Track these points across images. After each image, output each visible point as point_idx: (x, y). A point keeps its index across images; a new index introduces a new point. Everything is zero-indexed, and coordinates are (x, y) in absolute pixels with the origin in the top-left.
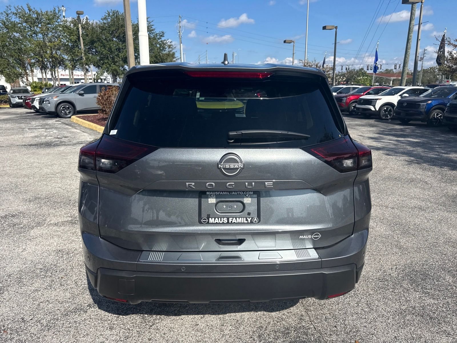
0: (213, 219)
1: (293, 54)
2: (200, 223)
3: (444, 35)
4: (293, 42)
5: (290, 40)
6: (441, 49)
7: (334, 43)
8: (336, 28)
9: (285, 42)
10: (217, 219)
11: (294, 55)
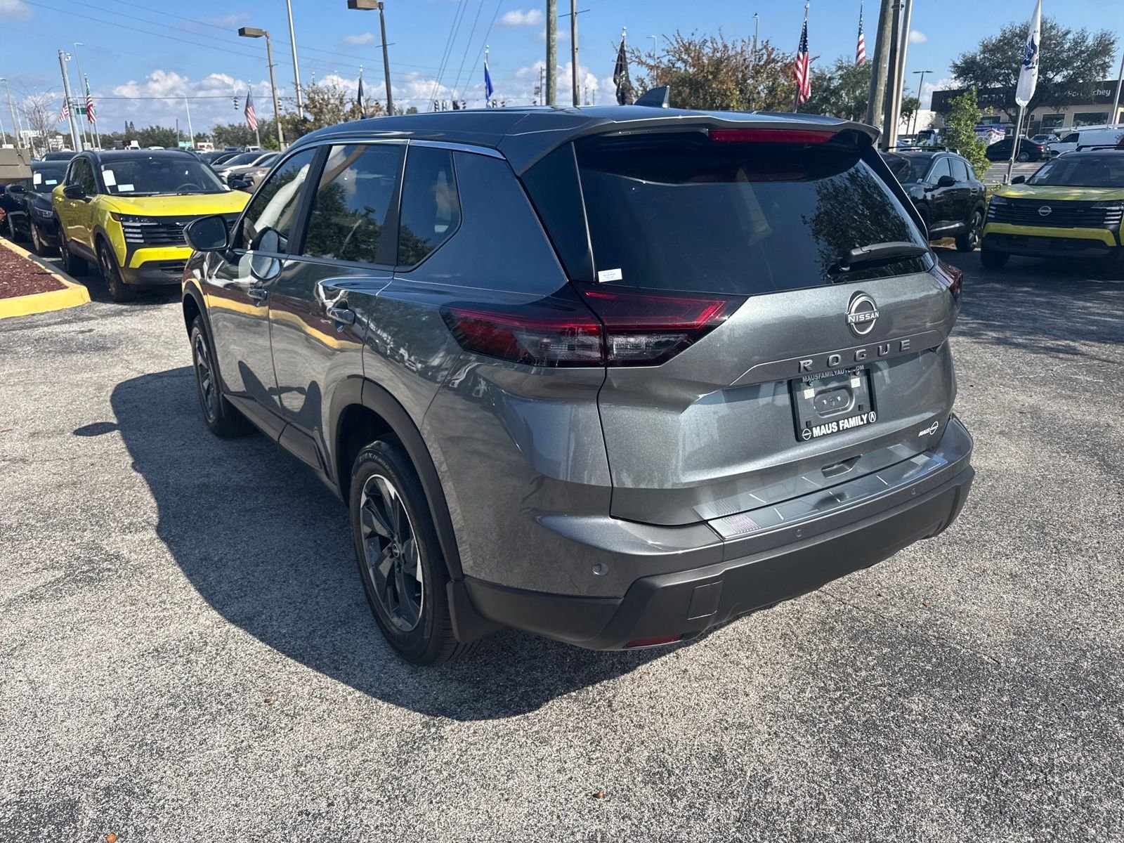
0: (818, 428)
1: (271, 66)
2: (799, 439)
3: (623, 42)
4: (265, 33)
5: (258, 30)
6: (621, 71)
7: (381, 44)
8: (380, 5)
9: (242, 32)
10: (823, 427)
11: (273, 69)
